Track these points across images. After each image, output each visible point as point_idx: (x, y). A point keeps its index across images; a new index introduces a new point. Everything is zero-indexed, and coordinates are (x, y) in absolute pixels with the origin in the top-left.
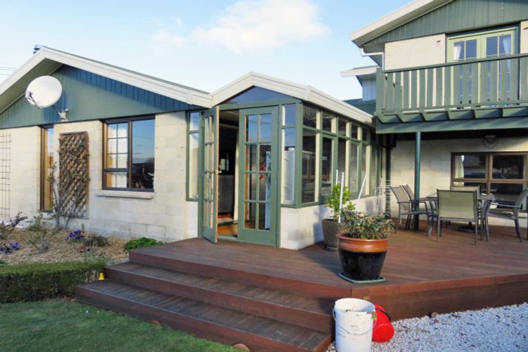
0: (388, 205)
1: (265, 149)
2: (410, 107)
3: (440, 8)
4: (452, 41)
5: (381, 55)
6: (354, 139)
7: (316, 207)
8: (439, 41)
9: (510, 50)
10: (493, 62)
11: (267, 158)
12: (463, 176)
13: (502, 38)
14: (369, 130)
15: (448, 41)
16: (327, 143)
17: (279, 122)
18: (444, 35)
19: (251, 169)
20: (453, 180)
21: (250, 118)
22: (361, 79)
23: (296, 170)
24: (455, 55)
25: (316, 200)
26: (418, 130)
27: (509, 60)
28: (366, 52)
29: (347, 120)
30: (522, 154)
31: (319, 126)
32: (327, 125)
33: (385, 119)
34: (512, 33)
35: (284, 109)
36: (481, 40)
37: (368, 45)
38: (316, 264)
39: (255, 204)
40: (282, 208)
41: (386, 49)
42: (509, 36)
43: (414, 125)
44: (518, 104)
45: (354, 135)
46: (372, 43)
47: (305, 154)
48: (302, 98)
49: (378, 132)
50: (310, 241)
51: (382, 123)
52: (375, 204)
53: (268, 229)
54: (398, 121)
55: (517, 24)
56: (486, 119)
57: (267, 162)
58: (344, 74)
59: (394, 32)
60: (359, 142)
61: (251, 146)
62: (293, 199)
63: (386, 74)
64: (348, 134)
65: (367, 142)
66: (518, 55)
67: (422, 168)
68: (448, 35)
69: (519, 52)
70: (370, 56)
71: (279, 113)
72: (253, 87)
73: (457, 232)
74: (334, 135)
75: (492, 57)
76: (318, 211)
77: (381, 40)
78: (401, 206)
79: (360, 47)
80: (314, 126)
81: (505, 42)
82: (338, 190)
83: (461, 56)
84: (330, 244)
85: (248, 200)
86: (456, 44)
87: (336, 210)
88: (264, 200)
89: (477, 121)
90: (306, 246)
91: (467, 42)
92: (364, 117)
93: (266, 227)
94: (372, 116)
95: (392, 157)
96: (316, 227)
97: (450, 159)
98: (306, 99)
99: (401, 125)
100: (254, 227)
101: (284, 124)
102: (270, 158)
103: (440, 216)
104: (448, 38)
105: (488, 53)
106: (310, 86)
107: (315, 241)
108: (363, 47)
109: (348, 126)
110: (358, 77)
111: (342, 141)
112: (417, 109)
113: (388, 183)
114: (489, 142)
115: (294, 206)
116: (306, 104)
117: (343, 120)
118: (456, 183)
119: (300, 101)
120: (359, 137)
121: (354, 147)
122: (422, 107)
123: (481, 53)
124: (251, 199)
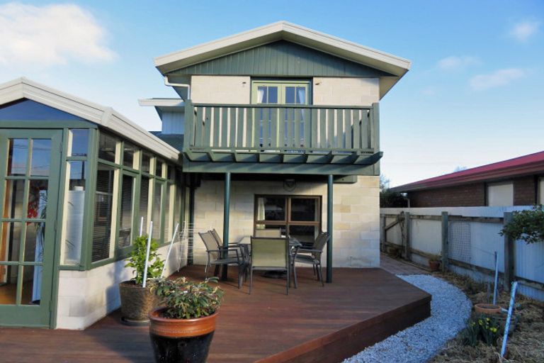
0: (190, 251)
1: (39, 186)
2: (220, 145)
3: (246, 51)
4: (256, 84)
5: (187, 88)
6: (158, 177)
7: (111, 265)
8: (244, 83)
9: (304, 101)
10: (291, 109)
11: (41, 201)
12: (264, 219)
13: (298, 88)
14: (174, 167)
15: (254, 85)
16: (127, 181)
17: (62, 151)
18: (249, 78)
19: (13, 216)
20: (256, 222)
21: (15, 142)
22: (161, 111)
23: (85, 217)
24: (258, 98)
25: (112, 255)
26: (228, 171)
27: (303, 110)
28: (170, 81)
29: (151, 155)
30: (314, 197)
31: (118, 159)
32: (128, 159)
33: (193, 157)
34: (306, 86)
35: (71, 134)
36: (282, 87)
37: (173, 74)
38: (113, 353)
39: (17, 267)
40: (61, 272)
41: (192, 82)
42: (304, 88)
43: (224, 165)
44: (312, 152)
45: (159, 172)
46: (178, 73)
47: (99, 194)
48: (98, 122)
49: (185, 170)
50: (101, 312)
51: (190, 161)
52: (177, 251)
53: (37, 302)
54: (208, 160)
55: (310, 79)
56: (293, 163)
57: (40, 206)
58: (142, 103)
59: (201, 66)
60: (163, 181)
61: (15, 182)
62: (79, 256)
63: (196, 108)
64: (152, 171)
65: (171, 181)
66: (311, 106)
67: (231, 210)
68: (253, 78)
69: (312, 103)
70: (174, 87)
71: (63, 139)
72: (24, 100)
73: (264, 279)
74: (136, 173)
75: (290, 104)
76: (113, 271)
77: (187, 72)
78: (211, 255)
79: (164, 75)
80: (113, 160)
81: (301, 93)
82: (144, 243)
83: (264, 100)
84: (130, 316)
85: (6, 261)
86: (260, 88)
87: (141, 270)
88: (34, 260)
89: (284, 165)
90: (96, 320)
91: (269, 87)
92: (171, 152)
93: (34, 299)
94: (178, 152)
95: (196, 197)
96: (110, 293)
97: (253, 200)
98: (105, 124)
99: (211, 164)
100: (14, 301)
101: (69, 154)
102: (46, 199)
103: (253, 265)
104: (253, 81)
105: (287, 101)
106: (111, 108)
107: (108, 310)
108: (167, 76)
109: (153, 162)
110: (156, 107)
111: (145, 179)
112: (228, 148)
113: (191, 226)
114: (288, 186)
115: (80, 268)
116: (103, 130)
117: (147, 154)
118: (258, 226)
119: (96, 127)
120: (164, 175)
121: (157, 187)
122: (232, 146)
123: (282, 99)
124: (10, 259)
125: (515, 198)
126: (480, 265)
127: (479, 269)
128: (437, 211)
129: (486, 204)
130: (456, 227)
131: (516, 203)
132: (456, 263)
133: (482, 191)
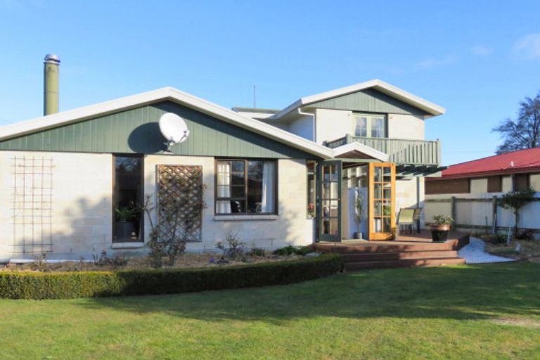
3: (350, 94)
8: (349, 115)
34: (383, 118)
36: (369, 118)
37: (305, 107)
41: (318, 113)
42: (381, 120)
55: (386, 114)
59: (322, 102)
77: (314, 106)
125: (488, 188)
126: (476, 224)
127: (477, 227)
128: (449, 196)
129: (469, 191)
130: (460, 205)
131: (489, 191)
132: (461, 226)
133: (467, 183)
